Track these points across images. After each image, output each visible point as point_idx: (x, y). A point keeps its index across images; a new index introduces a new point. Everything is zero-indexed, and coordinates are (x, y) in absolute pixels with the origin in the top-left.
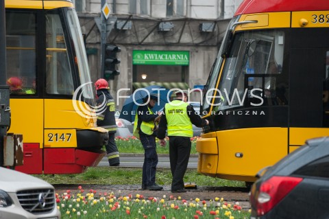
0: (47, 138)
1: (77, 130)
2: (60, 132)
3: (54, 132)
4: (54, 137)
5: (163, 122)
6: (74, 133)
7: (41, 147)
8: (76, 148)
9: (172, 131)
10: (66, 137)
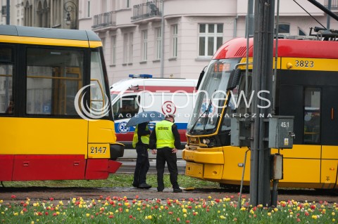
0: (90, 151)
1: (111, 145)
2: (99, 146)
3: (95, 146)
4: (94, 151)
5: (154, 138)
6: (108, 146)
7: (86, 158)
8: (109, 159)
9: (160, 145)
10: (103, 149)
